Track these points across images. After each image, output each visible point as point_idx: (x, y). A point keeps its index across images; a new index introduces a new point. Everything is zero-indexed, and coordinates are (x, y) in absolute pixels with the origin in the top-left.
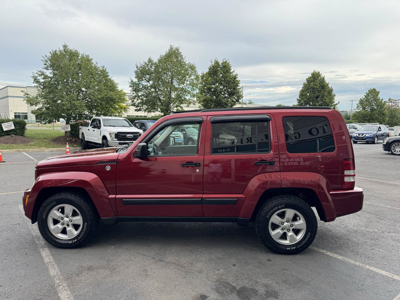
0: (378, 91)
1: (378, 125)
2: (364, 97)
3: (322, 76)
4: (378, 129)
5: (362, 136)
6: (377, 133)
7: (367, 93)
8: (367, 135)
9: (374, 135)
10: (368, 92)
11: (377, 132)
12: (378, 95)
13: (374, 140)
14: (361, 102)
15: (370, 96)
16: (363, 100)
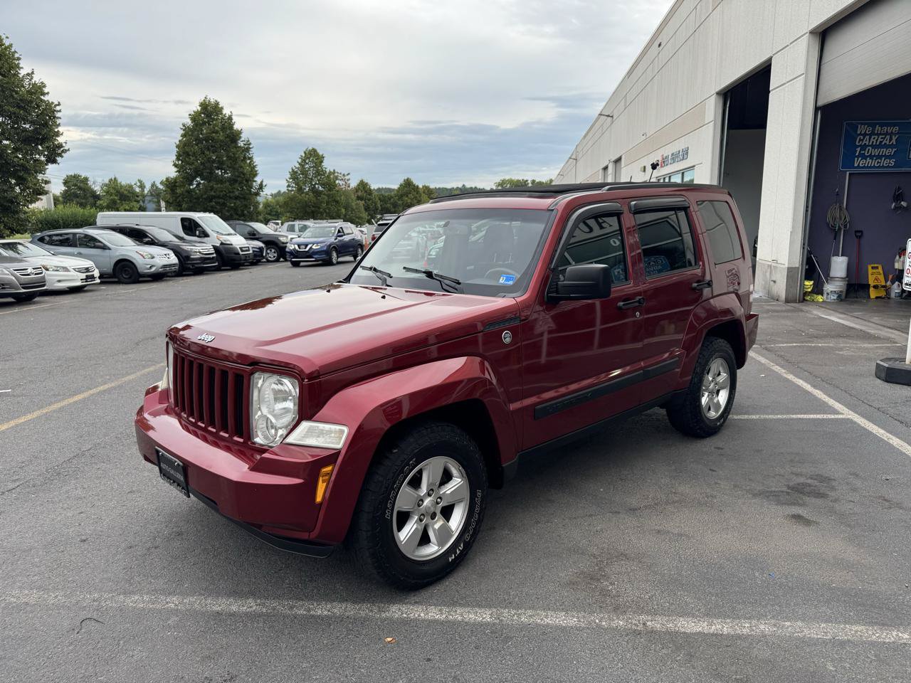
0: (321, 154)
2: (298, 166)
3: (226, 112)
4: (338, 232)
5: (306, 248)
6: (336, 241)
7: (301, 156)
8: (314, 247)
9: (329, 246)
10: (304, 155)
11: (336, 239)
12: (322, 162)
13: (331, 258)
14: (294, 175)
15: (307, 164)
16: (296, 172)
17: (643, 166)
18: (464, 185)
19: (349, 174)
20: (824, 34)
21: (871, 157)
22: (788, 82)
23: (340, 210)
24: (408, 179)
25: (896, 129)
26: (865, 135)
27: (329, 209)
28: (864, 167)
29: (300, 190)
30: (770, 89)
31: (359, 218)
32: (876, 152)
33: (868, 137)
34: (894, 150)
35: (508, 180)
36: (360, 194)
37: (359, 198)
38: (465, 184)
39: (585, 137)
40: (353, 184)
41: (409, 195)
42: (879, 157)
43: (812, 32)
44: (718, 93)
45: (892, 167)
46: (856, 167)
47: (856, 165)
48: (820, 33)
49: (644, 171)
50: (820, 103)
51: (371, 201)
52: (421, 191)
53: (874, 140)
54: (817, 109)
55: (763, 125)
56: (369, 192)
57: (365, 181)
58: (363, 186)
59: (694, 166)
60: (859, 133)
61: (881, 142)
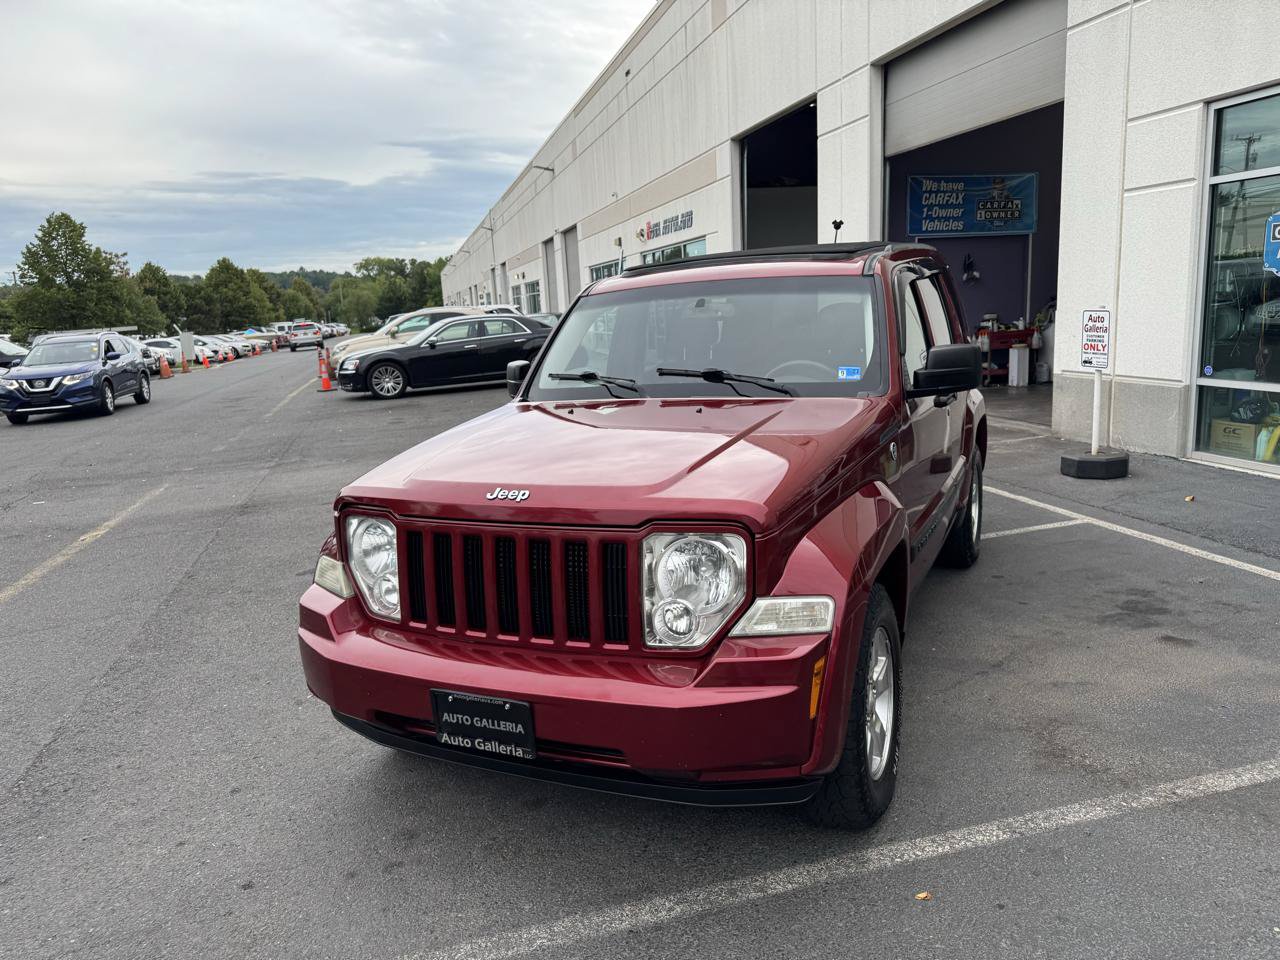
0: (78, 222)
1: (103, 335)
2: (37, 242)
4: (106, 353)
5: (47, 385)
6: (107, 367)
7: (43, 226)
8: (67, 382)
9: (97, 377)
10: (46, 225)
11: (104, 364)
12: (82, 235)
13: (104, 398)
14: (32, 258)
15: (54, 238)
16: (36, 253)
17: (617, 237)
18: (302, 269)
19: (125, 254)
20: (887, 67)
21: (939, 218)
22: (844, 126)
23: (123, 311)
24: (224, 260)
25: (961, 186)
26: (931, 192)
27: (103, 311)
28: (932, 231)
29: (46, 282)
30: (818, 134)
31: (152, 323)
32: (943, 213)
33: (934, 195)
34: (962, 210)
35: (374, 260)
36: (148, 285)
37: (147, 291)
38: (304, 266)
39: (504, 198)
40: (135, 269)
41: (230, 285)
42: (947, 219)
43: (873, 65)
44: (733, 140)
45: (961, 231)
46: (924, 232)
47: (924, 229)
48: (882, 66)
49: (620, 244)
50: (891, 152)
51: (169, 296)
52: (249, 278)
53: (941, 199)
54: (886, 160)
55: (812, 180)
56: (164, 281)
57: (155, 263)
58: (151, 272)
59: (705, 236)
60: (924, 189)
61: (948, 201)
